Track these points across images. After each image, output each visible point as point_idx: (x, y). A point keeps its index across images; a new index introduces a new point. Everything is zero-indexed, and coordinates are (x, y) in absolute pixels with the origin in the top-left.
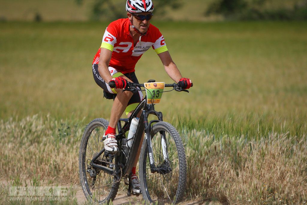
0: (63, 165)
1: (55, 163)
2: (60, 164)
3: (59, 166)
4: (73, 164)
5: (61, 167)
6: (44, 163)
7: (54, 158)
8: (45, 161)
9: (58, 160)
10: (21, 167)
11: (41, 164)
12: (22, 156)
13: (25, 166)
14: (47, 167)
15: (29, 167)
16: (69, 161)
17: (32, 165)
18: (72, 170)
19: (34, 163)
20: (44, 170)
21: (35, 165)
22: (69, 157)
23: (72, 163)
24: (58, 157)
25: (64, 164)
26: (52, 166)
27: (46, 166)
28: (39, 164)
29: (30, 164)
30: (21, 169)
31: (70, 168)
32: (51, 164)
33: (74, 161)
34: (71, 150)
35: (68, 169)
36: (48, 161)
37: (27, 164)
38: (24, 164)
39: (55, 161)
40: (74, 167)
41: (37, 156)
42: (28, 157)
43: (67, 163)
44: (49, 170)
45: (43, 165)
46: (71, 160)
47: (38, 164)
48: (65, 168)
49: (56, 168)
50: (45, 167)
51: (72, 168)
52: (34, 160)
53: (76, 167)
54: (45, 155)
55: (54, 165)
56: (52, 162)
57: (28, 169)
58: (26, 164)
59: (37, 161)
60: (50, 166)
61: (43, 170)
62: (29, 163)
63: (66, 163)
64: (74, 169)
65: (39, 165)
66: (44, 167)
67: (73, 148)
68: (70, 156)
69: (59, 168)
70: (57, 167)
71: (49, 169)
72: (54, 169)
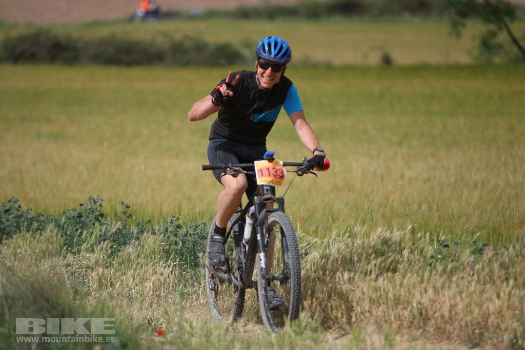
0: (434, 308)
1: (419, 307)
2: (429, 307)
3: (426, 311)
4: (451, 307)
5: (430, 313)
6: (402, 306)
7: (419, 298)
8: (403, 303)
9: (425, 301)
10: (362, 313)
11: (396, 308)
12: (363, 293)
13: (369, 312)
14: (406, 313)
15: (377, 312)
16: (444, 302)
17: (381, 308)
18: (451, 318)
19: (384, 306)
20: (402, 318)
21: (386, 310)
22: (444, 295)
23: (449, 306)
24: (424, 296)
25: (436, 307)
26: (416, 312)
27: (405, 311)
28: (393, 308)
29: (378, 307)
30: (362, 316)
31: (447, 314)
32: (413, 307)
33: (453, 302)
34: (447, 285)
35: (442, 316)
36: (408, 303)
37: (373, 307)
38: (367, 308)
39: (420, 303)
40: (453, 313)
41: (390, 295)
42: (374, 296)
43: (441, 307)
44: (410, 318)
45: (399, 310)
46: (447, 301)
47: (391, 307)
48: (437, 314)
49: (421, 314)
50: (403, 313)
51: (449, 315)
52: (385, 300)
53: (456, 313)
54: (403, 293)
55: (418, 309)
56: (415, 305)
57: (374, 316)
58: (370, 308)
59: (390, 303)
60: (411, 311)
61: (399, 318)
62: (376, 306)
63: (439, 306)
64: (453, 317)
65: (393, 310)
66: (401, 313)
67: (451, 281)
68: (446, 293)
69: (427, 314)
70: (424, 312)
71: (409, 315)
72: (418, 315)
